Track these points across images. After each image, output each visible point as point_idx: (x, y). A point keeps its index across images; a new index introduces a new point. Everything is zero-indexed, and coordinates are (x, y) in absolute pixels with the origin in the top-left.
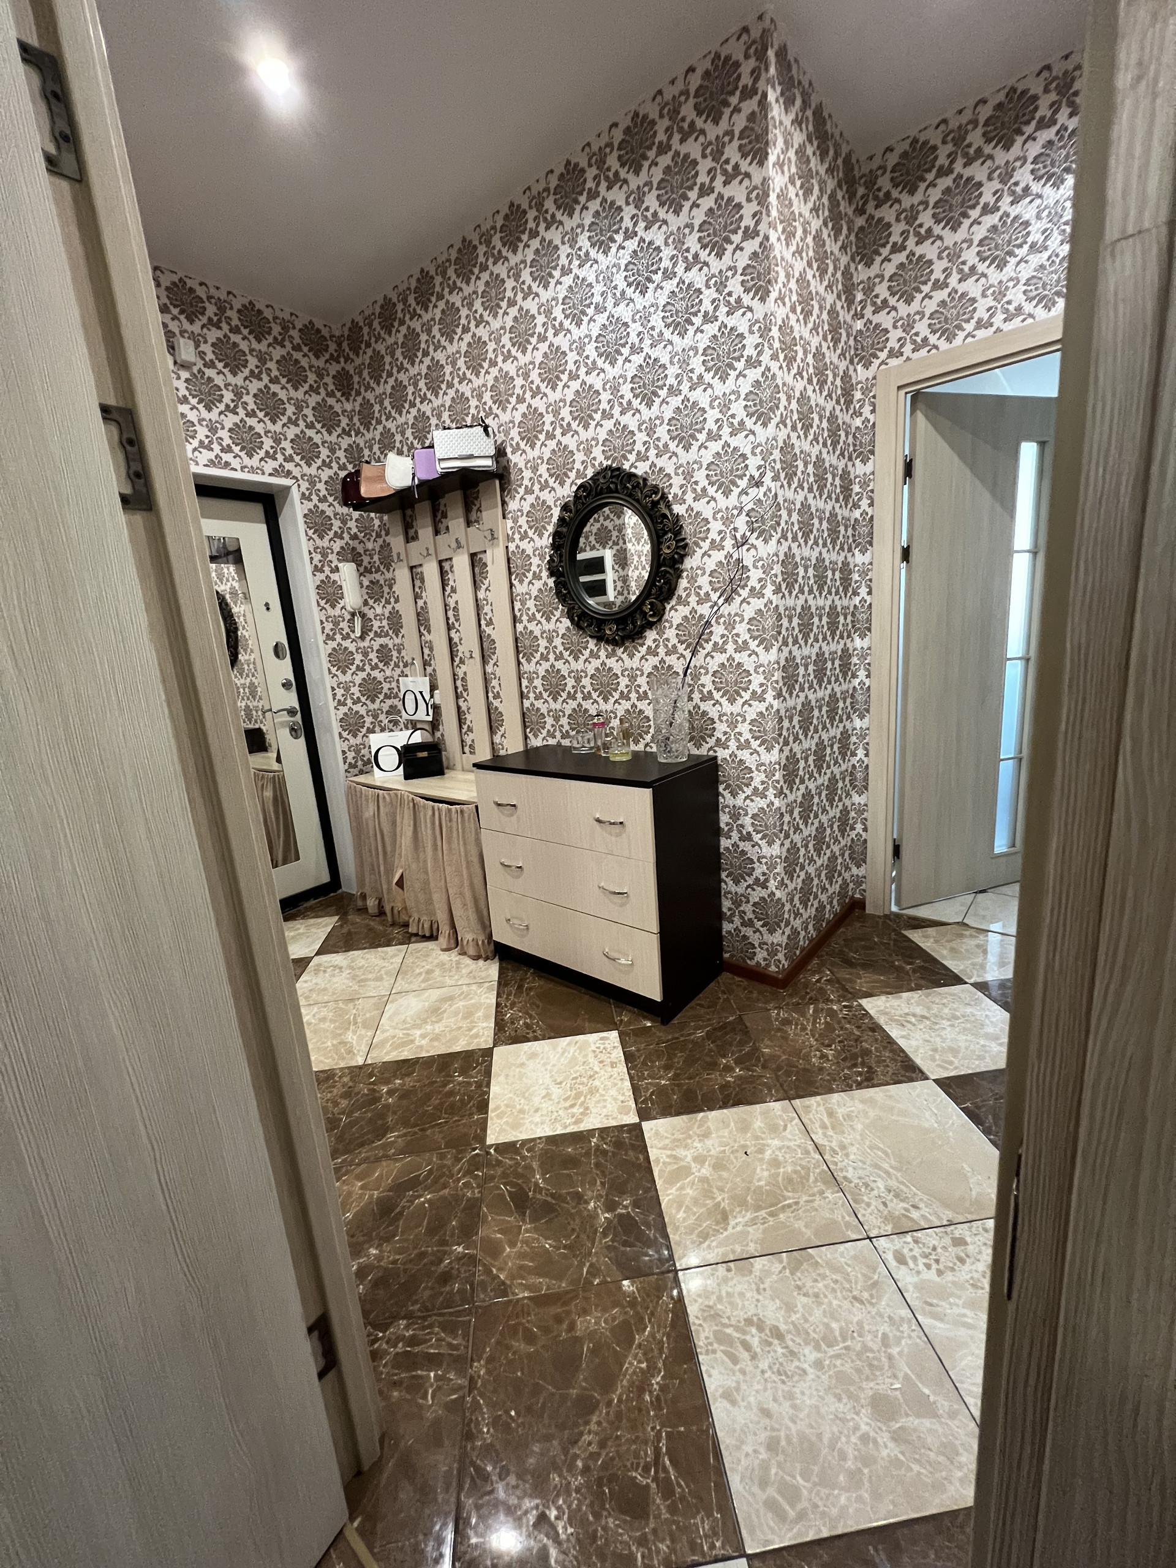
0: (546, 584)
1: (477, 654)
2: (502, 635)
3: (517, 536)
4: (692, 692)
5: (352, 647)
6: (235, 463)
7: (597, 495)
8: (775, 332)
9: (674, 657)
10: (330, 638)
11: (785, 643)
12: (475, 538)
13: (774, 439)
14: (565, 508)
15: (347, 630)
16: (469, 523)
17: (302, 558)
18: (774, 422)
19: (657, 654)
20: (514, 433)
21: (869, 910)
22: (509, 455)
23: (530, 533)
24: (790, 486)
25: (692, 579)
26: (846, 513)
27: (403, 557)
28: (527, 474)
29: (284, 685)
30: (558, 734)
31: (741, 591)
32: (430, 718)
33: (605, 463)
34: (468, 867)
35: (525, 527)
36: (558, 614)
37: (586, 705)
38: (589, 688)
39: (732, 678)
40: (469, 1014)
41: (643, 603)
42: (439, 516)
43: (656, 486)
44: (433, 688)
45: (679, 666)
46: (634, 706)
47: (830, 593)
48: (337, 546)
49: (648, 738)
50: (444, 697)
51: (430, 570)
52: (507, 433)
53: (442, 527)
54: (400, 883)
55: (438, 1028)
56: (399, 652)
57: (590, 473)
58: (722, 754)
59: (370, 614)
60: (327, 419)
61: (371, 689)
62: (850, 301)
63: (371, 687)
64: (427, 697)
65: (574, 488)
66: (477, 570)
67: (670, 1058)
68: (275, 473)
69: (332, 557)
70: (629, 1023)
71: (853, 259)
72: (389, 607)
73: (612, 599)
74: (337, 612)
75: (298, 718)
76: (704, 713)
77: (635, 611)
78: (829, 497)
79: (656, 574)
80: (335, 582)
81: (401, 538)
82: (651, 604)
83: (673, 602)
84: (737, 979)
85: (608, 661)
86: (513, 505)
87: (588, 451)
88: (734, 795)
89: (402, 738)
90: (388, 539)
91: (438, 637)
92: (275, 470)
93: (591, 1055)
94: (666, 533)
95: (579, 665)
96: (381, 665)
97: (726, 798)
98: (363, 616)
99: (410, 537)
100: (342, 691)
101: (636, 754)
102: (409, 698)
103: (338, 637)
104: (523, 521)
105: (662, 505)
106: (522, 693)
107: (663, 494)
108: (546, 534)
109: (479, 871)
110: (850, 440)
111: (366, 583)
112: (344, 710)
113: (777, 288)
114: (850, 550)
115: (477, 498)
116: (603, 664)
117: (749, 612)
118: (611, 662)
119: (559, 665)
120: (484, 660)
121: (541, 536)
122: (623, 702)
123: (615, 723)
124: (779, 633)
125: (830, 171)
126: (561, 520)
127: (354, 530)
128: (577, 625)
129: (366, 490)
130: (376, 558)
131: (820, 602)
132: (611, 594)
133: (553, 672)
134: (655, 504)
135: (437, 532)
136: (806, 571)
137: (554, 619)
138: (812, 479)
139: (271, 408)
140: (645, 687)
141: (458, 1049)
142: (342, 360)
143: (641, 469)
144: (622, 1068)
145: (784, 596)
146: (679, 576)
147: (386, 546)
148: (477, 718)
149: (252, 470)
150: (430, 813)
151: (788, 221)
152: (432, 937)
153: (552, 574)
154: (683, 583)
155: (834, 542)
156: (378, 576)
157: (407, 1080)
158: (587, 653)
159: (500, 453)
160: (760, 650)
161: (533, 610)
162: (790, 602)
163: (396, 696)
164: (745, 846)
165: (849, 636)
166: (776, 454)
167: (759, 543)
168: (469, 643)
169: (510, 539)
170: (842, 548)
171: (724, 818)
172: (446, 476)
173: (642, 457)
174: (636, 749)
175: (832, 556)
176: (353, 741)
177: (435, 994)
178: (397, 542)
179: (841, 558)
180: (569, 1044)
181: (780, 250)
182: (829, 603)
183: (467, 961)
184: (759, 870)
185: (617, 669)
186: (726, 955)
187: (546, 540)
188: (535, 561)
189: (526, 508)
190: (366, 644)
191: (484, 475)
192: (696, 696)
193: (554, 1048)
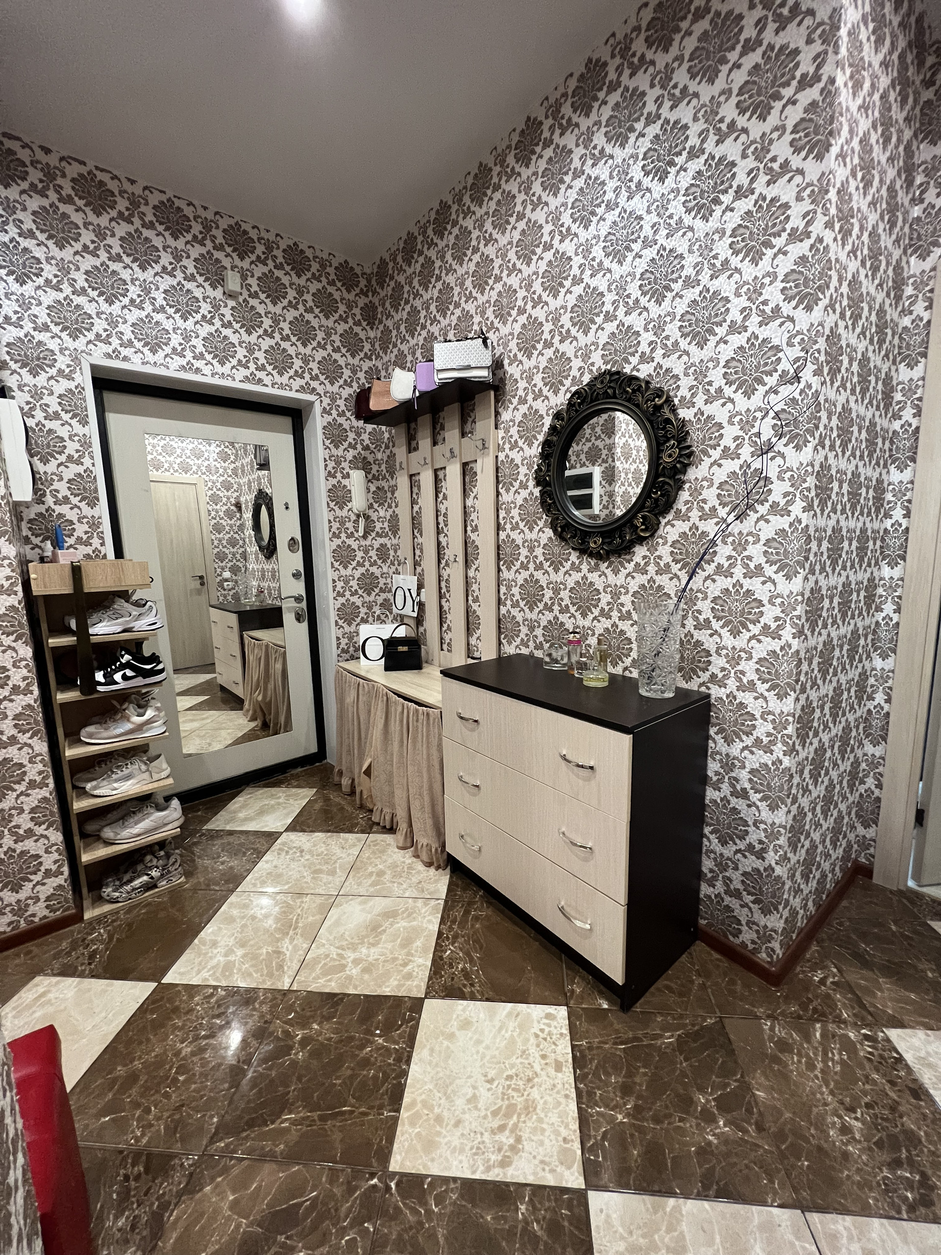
0: (531, 493)
1: (461, 559)
2: (485, 540)
3: (507, 446)
4: (684, 617)
5: (355, 545)
6: (267, 380)
7: (592, 401)
8: (832, 195)
9: (666, 577)
10: (336, 536)
11: (812, 572)
12: (468, 448)
13: (821, 324)
14: (557, 416)
15: (352, 529)
16: (463, 434)
17: (318, 465)
18: (822, 304)
19: (646, 572)
20: (513, 345)
21: (877, 879)
22: (506, 366)
23: (520, 443)
24: (832, 383)
25: (696, 492)
26: (885, 423)
27: (404, 465)
28: (522, 384)
29: (294, 575)
30: (531, 644)
31: (758, 507)
32: (415, 615)
33: (603, 368)
34: (429, 771)
35: (516, 436)
36: (541, 524)
37: (563, 618)
38: (567, 601)
39: (737, 607)
40: (407, 943)
41: (634, 516)
42: (438, 427)
43: (660, 390)
44: (420, 586)
45: (671, 587)
46: (614, 625)
47: (862, 514)
48: (350, 455)
49: (628, 661)
50: (429, 596)
51: (426, 479)
52: (506, 345)
53: (440, 438)
54: (368, 772)
55: (373, 954)
56: (396, 551)
57: (586, 379)
58: (716, 692)
59: (374, 516)
60: (352, 344)
61: (369, 583)
62: (909, 182)
63: (368, 581)
64: (414, 595)
65: (568, 395)
66: (467, 479)
67: (630, 1075)
68: (302, 389)
69: (345, 465)
70: (581, 998)
71: (915, 135)
72: (390, 511)
73: (597, 512)
74: (344, 513)
75: (304, 605)
76: (698, 643)
77: (624, 525)
78: (871, 403)
79: (653, 485)
80: (345, 486)
81: (404, 449)
82: (643, 517)
83: (670, 517)
84: (716, 956)
85: (589, 575)
86: (506, 416)
87: (586, 357)
88: (728, 741)
89: (387, 630)
90: (395, 450)
91: (428, 541)
92: (302, 387)
93: (533, 1040)
94: (668, 440)
95: (559, 577)
96: (379, 562)
97: (717, 743)
98: (367, 517)
99: (412, 448)
100: (342, 584)
101: (613, 678)
102: (400, 593)
103: (343, 535)
104: (514, 431)
105: (666, 410)
106: (499, 599)
107: (668, 397)
108: (536, 443)
109: (438, 777)
110: (896, 341)
111: (373, 488)
112: (342, 600)
113: (840, 142)
114: (885, 466)
115: (473, 410)
116: (585, 578)
117: (767, 531)
118: (593, 577)
119: (538, 575)
120: (467, 564)
121: (530, 445)
122: (603, 620)
123: (593, 641)
124: (807, 559)
125: (903, 25)
126: (553, 428)
127: (367, 442)
128: (560, 536)
129: (375, 404)
130: (383, 467)
131: (852, 524)
132: (597, 508)
133: (532, 581)
134: (658, 408)
135: (435, 443)
136: (841, 487)
137: (537, 529)
138: (855, 379)
139: (304, 333)
140: (629, 607)
141: (387, 991)
142: (370, 294)
143: (644, 371)
144: (567, 1075)
145: (815, 515)
146: (680, 488)
147: (392, 456)
148: (456, 619)
149: (282, 386)
150: (400, 709)
151: (858, 66)
152: (391, 830)
153: (538, 484)
154: (684, 495)
155: (870, 455)
156: (383, 483)
157: (326, 1025)
158: (568, 565)
159: (497, 365)
160: (779, 578)
161: (517, 518)
162: (821, 522)
163: (390, 591)
164: (738, 803)
165: (877, 563)
166: (822, 344)
167: (789, 451)
168: (454, 547)
169: (500, 448)
170: (878, 464)
171: (713, 767)
172: (444, 386)
173: (645, 359)
174: (614, 671)
175: (868, 472)
176: (347, 629)
177: (379, 904)
178: (400, 452)
179: (876, 475)
180: (509, 1014)
181: (845, 98)
182: (860, 525)
183: (420, 867)
184: (755, 836)
185: (599, 584)
186: (703, 922)
187: (535, 450)
188: (523, 470)
189: (519, 418)
190: (368, 542)
191: (480, 387)
192: (690, 623)
193: (492, 1016)
